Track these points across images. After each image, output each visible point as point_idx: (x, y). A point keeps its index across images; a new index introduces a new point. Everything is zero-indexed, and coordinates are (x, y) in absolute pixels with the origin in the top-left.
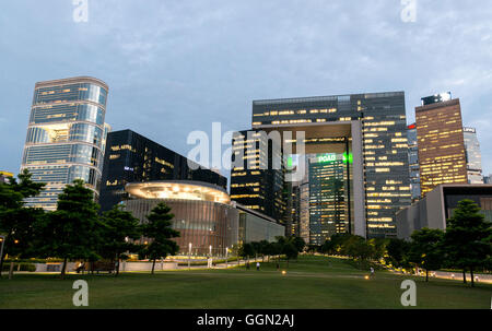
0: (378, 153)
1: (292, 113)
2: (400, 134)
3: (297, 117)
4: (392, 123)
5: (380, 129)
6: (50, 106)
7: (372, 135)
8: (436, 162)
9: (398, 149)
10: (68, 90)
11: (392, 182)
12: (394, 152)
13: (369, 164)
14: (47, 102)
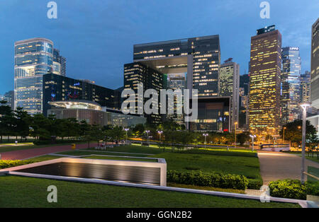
0: (202, 74)
1: (155, 51)
2: (214, 62)
3: (158, 54)
4: (210, 55)
5: (204, 60)
6: (23, 56)
7: (199, 63)
8: (260, 74)
9: (212, 71)
10: (31, 46)
11: (208, 91)
12: (210, 73)
13: (196, 81)
14: (22, 53)
